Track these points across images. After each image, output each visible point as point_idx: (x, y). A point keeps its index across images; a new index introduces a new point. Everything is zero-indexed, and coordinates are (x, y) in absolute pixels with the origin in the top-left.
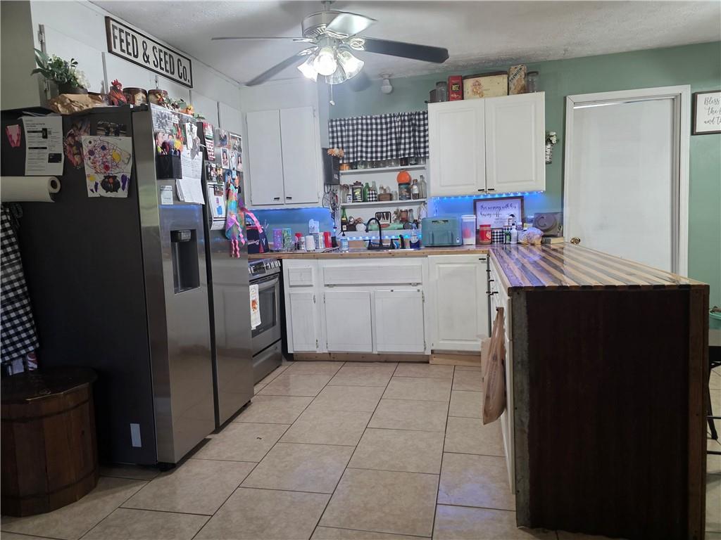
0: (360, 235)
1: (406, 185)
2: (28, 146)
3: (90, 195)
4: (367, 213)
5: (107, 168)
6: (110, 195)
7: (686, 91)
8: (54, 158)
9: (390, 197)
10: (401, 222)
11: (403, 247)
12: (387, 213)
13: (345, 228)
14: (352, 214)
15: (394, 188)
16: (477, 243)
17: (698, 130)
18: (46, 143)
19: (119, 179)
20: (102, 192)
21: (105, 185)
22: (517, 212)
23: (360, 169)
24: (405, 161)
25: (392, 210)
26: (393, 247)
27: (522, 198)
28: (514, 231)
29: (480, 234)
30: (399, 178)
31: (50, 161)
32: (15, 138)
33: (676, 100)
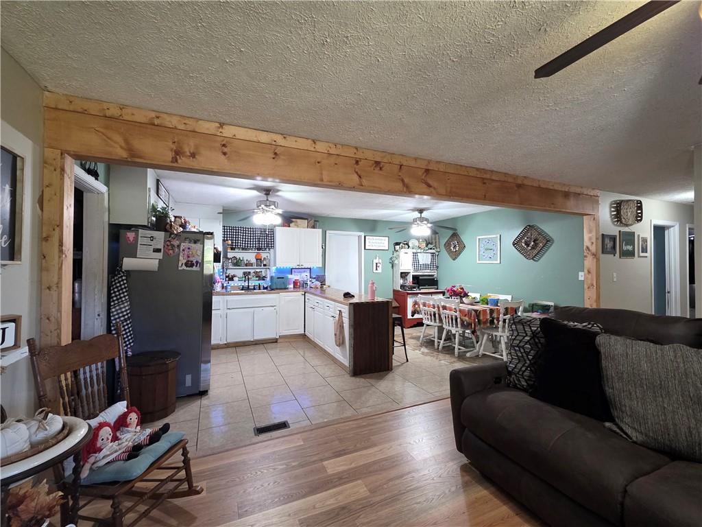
0: (236, 283)
1: (259, 260)
2: (139, 243)
3: (180, 268)
4: (239, 272)
5: (188, 257)
6: (188, 269)
7: (363, 234)
8: (158, 250)
9: (252, 265)
10: (257, 277)
11: (260, 289)
12: (249, 272)
13: (227, 279)
14: (230, 272)
15: (253, 261)
16: (294, 287)
17: (367, 248)
18: (152, 243)
19: (194, 262)
20: (184, 267)
21: (186, 265)
22: (308, 274)
23: (237, 250)
24: (259, 249)
25: (252, 271)
26: (254, 289)
27: (310, 269)
28: (309, 282)
29: (295, 283)
30: (256, 256)
31: (154, 251)
32: (131, 239)
33: (359, 237)
